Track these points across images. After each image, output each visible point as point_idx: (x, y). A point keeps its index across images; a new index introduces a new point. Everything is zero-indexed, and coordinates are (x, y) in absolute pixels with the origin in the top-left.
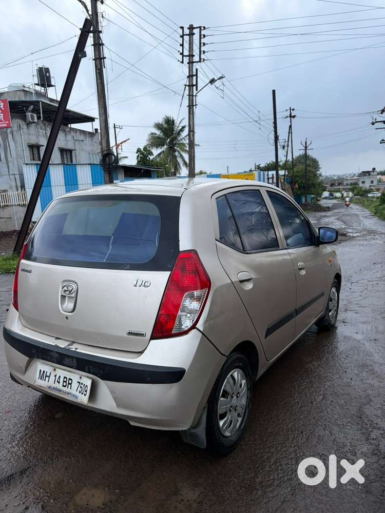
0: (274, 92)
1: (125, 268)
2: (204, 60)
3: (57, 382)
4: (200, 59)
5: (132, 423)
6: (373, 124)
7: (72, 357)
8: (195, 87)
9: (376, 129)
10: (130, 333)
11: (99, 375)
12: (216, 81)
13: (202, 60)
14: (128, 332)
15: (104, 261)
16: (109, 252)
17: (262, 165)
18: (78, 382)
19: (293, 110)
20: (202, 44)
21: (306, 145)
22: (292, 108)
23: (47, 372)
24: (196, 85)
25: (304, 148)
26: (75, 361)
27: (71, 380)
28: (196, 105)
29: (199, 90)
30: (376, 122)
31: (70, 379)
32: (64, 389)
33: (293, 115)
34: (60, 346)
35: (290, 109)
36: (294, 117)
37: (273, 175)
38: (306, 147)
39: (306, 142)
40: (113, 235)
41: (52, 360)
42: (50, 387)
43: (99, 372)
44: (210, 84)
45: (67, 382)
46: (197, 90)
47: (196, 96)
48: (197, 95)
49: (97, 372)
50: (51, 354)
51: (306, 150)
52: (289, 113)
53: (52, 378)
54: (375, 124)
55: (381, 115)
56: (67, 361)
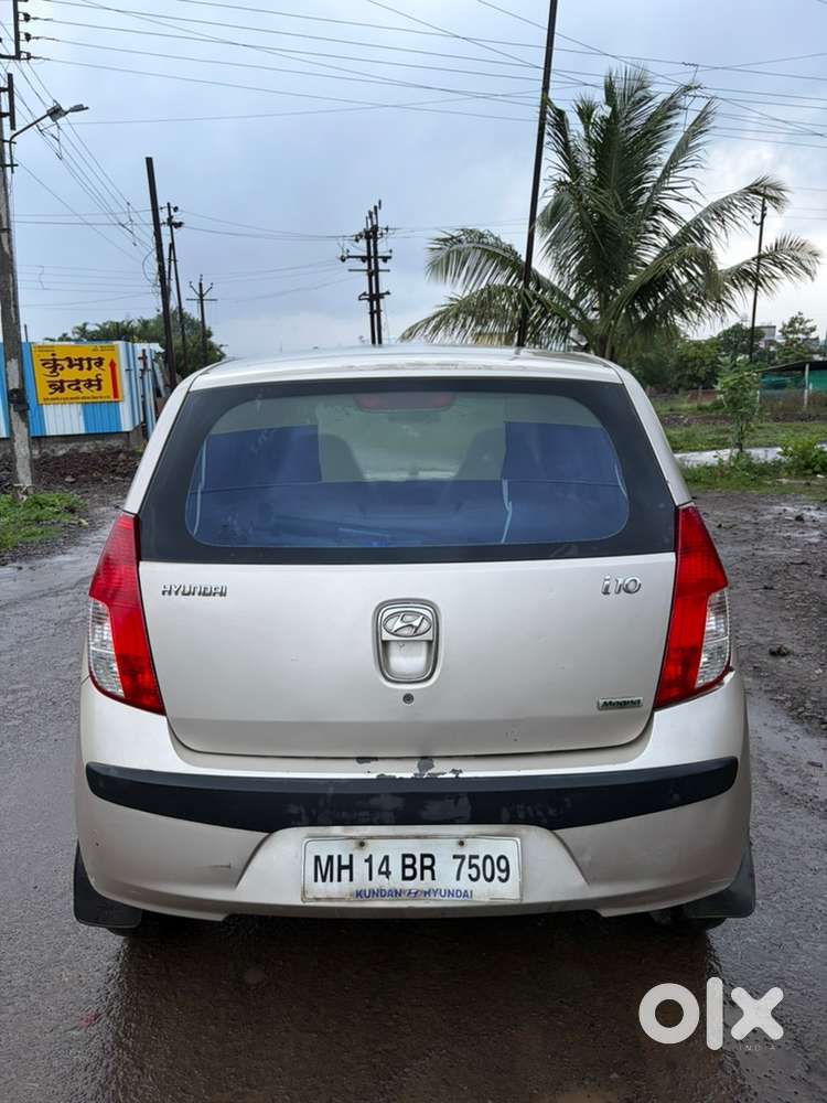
0: (149, 161)
1: (566, 555)
2: (29, 57)
3: (380, 873)
4: (18, 52)
5: (606, 913)
6: (343, 260)
7: (456, 796)
8: (6, 121)
9: (350, 270)
10: (608, 705)
11: (545, 821)
12: (66, 113)
13: (24, 56)
14: (602, 702)
15: (503, 541)
16: (509, 519)
17: (90, 328)
18: (455, 857)
19: (176, 209)
20: (21, 17)
21: (201, 291)
22: (173, 205)
23: (340, 857)
24: (12, 114)
25: (197, 297)
26: (464, 802)
27: (431, 856)
28: (12, 165)
29: (18, 129)
30: (349, 257)
31: (423, 856)
32: (409, 885)
33: (176, 220)
34: (398, 776)
35: (169, 207)
36: (179, 225)
37: (144, 351)
38: (201, 295)
39: (201, 285)
40: (504, 476)
41: (375, 820)
42: (359, 894)
43: (545, 812)
44: (48, 118)
45: (418, 866)
46: (13, 126)
47: (10, 142)
48: (15, 140)
49: (539, 813)
50: (374, 802)
51: (202, 300)
52: (167, 216)
53: (360, 868)
54: (347, 260)
55: (356, 244)
56: (434, 808)
